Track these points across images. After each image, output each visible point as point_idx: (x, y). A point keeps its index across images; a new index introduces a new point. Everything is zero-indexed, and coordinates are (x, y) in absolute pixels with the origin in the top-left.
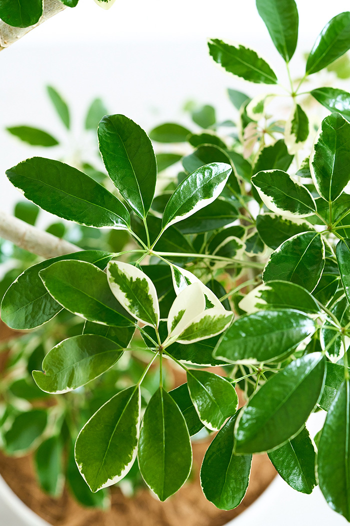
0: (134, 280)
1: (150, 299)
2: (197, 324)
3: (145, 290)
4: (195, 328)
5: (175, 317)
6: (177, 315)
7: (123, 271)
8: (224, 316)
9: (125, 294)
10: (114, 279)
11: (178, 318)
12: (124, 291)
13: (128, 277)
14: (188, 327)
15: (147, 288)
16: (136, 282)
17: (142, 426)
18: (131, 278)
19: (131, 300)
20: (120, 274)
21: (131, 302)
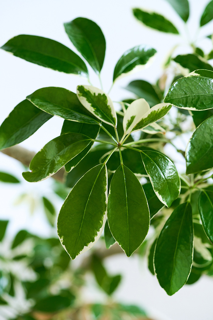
0: (97, 95)
1: (109, 108)
2: (146, 119)
3: (105, 102)
4: (144, 121)
5: (128, 121)
6: (130, 119)
7: (88, 89)
8: (166, 106)
9: (90, 104)
10: (82, 94)
11: (131, 120)
12: (90, 102)
13: (92, 93)
14: (139, 122)
15: (106, 101)
16: (98, 96)
17: (110, 193)
18: (95, 94)
19: (95, 109)
20: (86, 91)
21: (95, 110)
